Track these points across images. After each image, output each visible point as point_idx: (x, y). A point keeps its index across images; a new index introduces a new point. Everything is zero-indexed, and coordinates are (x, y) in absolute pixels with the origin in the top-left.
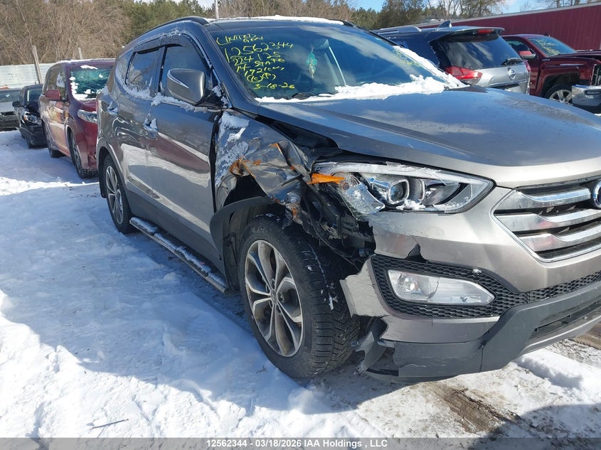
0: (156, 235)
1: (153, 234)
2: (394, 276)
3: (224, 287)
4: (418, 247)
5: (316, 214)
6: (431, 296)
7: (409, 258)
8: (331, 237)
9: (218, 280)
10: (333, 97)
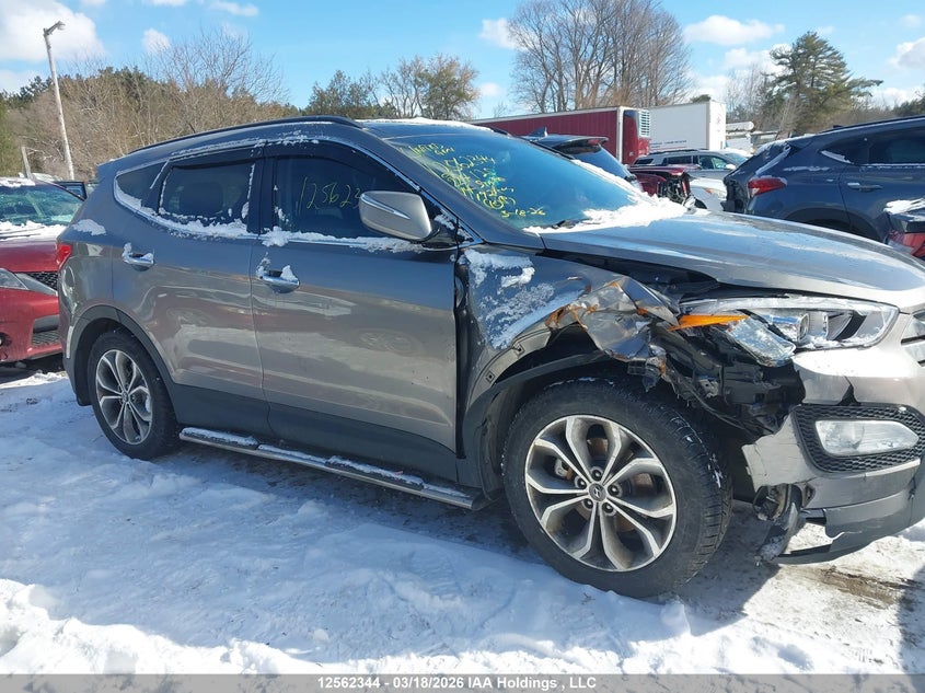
0: (262, 447)
1: (255, 447)
2: (823, 429)
3: (467, 499)
4: (851, 389)
5: (684, 369)
6: (855, 446)
7: (842, 403)
8: (709, 395)
9: (449, 491)
10: (578, 228)
